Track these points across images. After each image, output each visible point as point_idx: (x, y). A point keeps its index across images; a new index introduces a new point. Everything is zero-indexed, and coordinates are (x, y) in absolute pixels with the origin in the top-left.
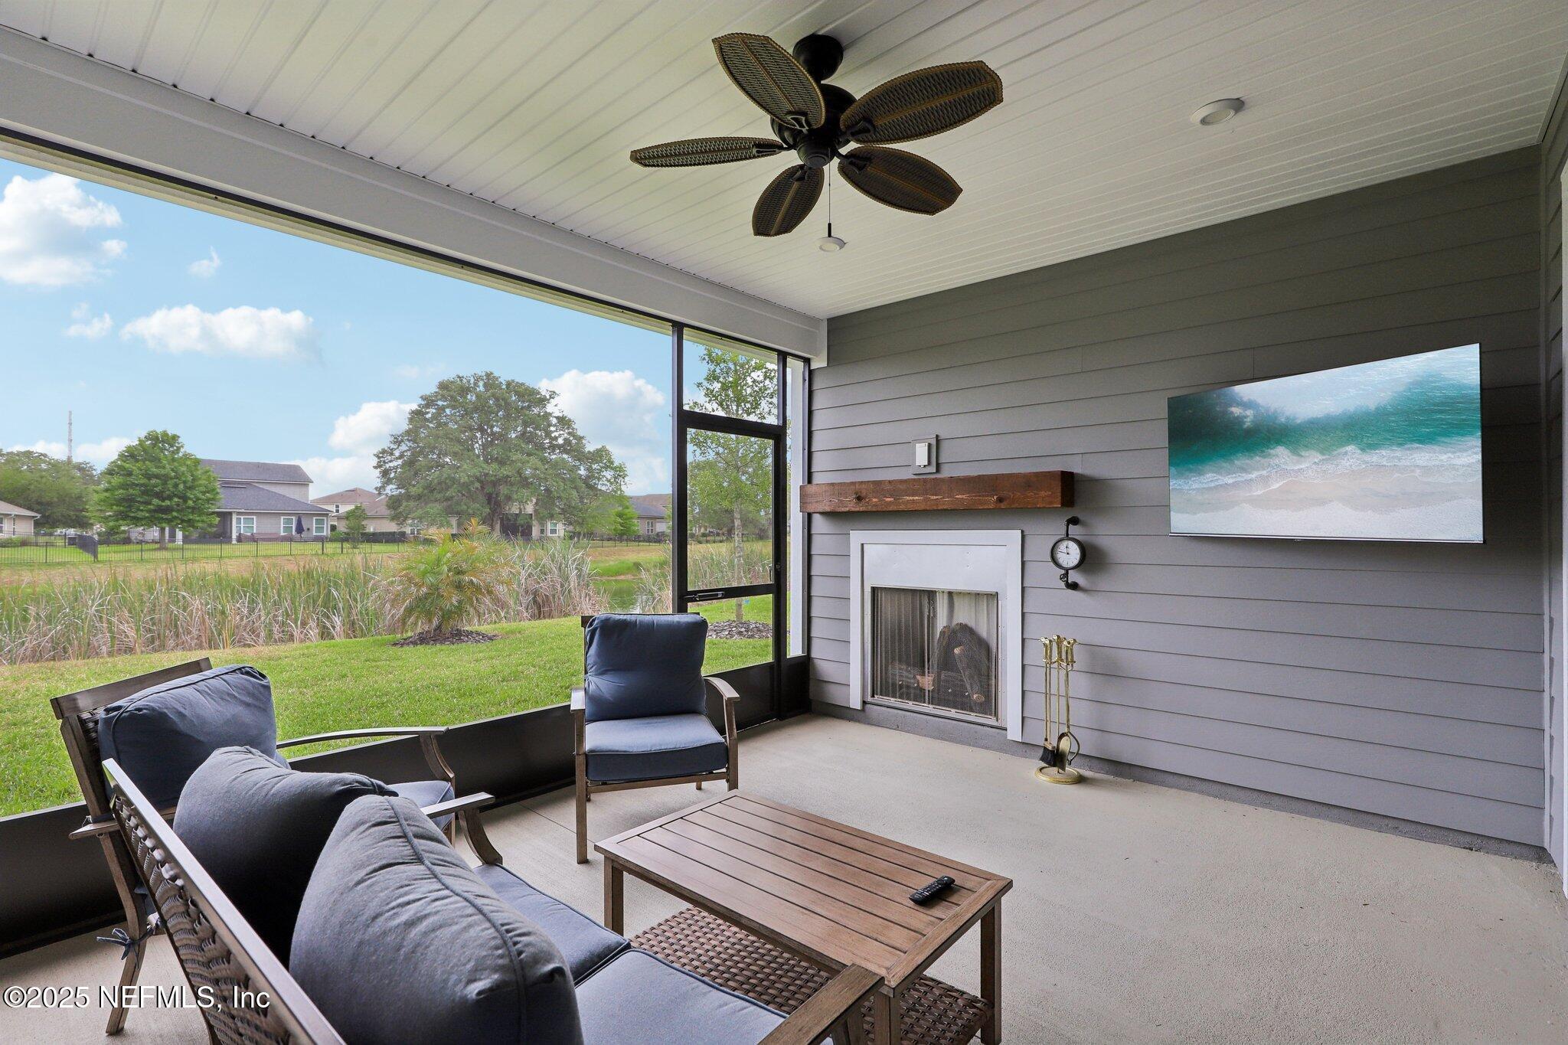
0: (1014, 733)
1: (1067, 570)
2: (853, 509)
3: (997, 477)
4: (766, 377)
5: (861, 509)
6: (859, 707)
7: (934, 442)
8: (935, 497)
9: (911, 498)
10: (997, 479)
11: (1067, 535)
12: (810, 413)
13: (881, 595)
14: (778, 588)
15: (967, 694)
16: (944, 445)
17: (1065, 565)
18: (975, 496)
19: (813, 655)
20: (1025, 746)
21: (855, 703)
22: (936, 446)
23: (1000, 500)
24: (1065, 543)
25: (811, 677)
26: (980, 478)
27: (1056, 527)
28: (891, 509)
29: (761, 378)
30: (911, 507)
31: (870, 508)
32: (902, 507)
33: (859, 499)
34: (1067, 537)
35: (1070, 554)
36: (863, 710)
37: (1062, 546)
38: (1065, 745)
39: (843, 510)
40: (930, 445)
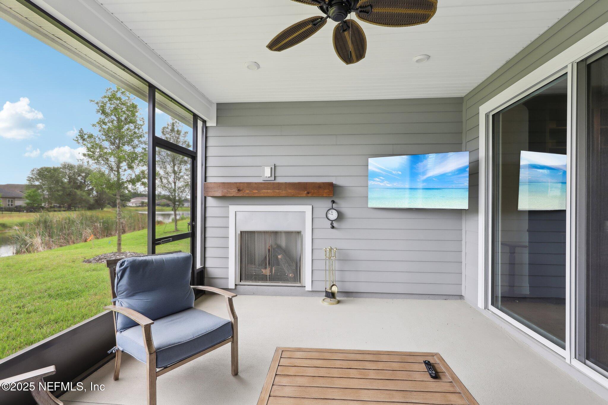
0: (309, 288)
1: (332, 221)
2: (235, 195)
3: (307, 183)
4: (135, 127)
5: (240, 195)
6: (233, 287)
7: (273, 167)
8: (278, 191)
9: (267, 191)
10: (307, 184)
11: (332, 207)
12: (206, 147)
13: (245, 236)
14: (193, 235)
15: (286, 274)
16: (277, 168)
17: (331, 219)
18: (297, 191)
19: (207, 265)
20: (314, 292)
21: (232, 286)
22: (274, 169)
23: (308, 193)
24: (331, 211)
25: (206, 276)
26: (299, 184)
27: (327, 204)
28: (256, 195)
29: (133, 128)
30: (266, 195)
31: (245, 195)
32: (262, 195)
33: (239, 190)
34: (332, 208)
35: (333, 215)
36: (235, 288)
37: (330, 212)
38: (335, 289)
39: (230, 195)
40: (271, 168)
